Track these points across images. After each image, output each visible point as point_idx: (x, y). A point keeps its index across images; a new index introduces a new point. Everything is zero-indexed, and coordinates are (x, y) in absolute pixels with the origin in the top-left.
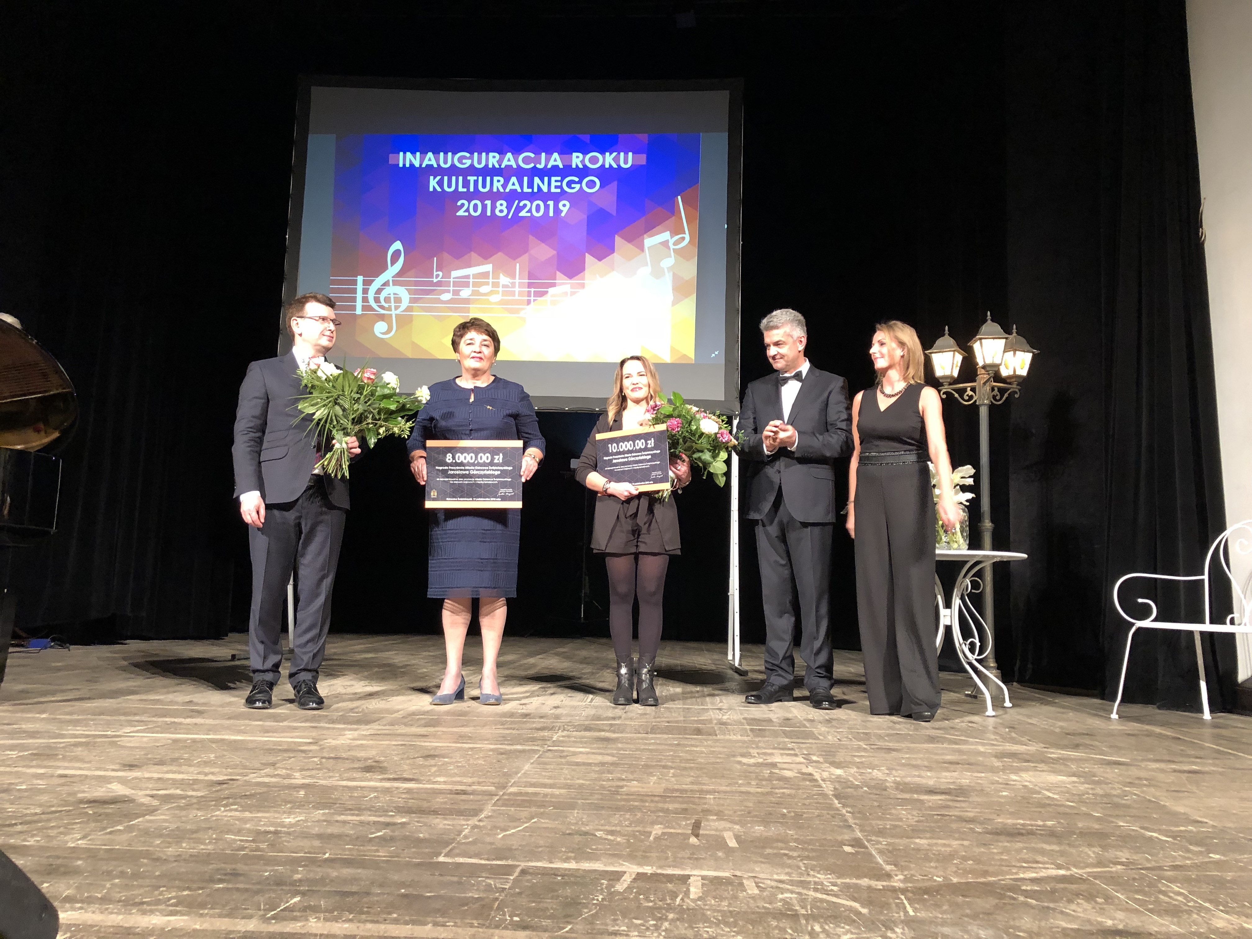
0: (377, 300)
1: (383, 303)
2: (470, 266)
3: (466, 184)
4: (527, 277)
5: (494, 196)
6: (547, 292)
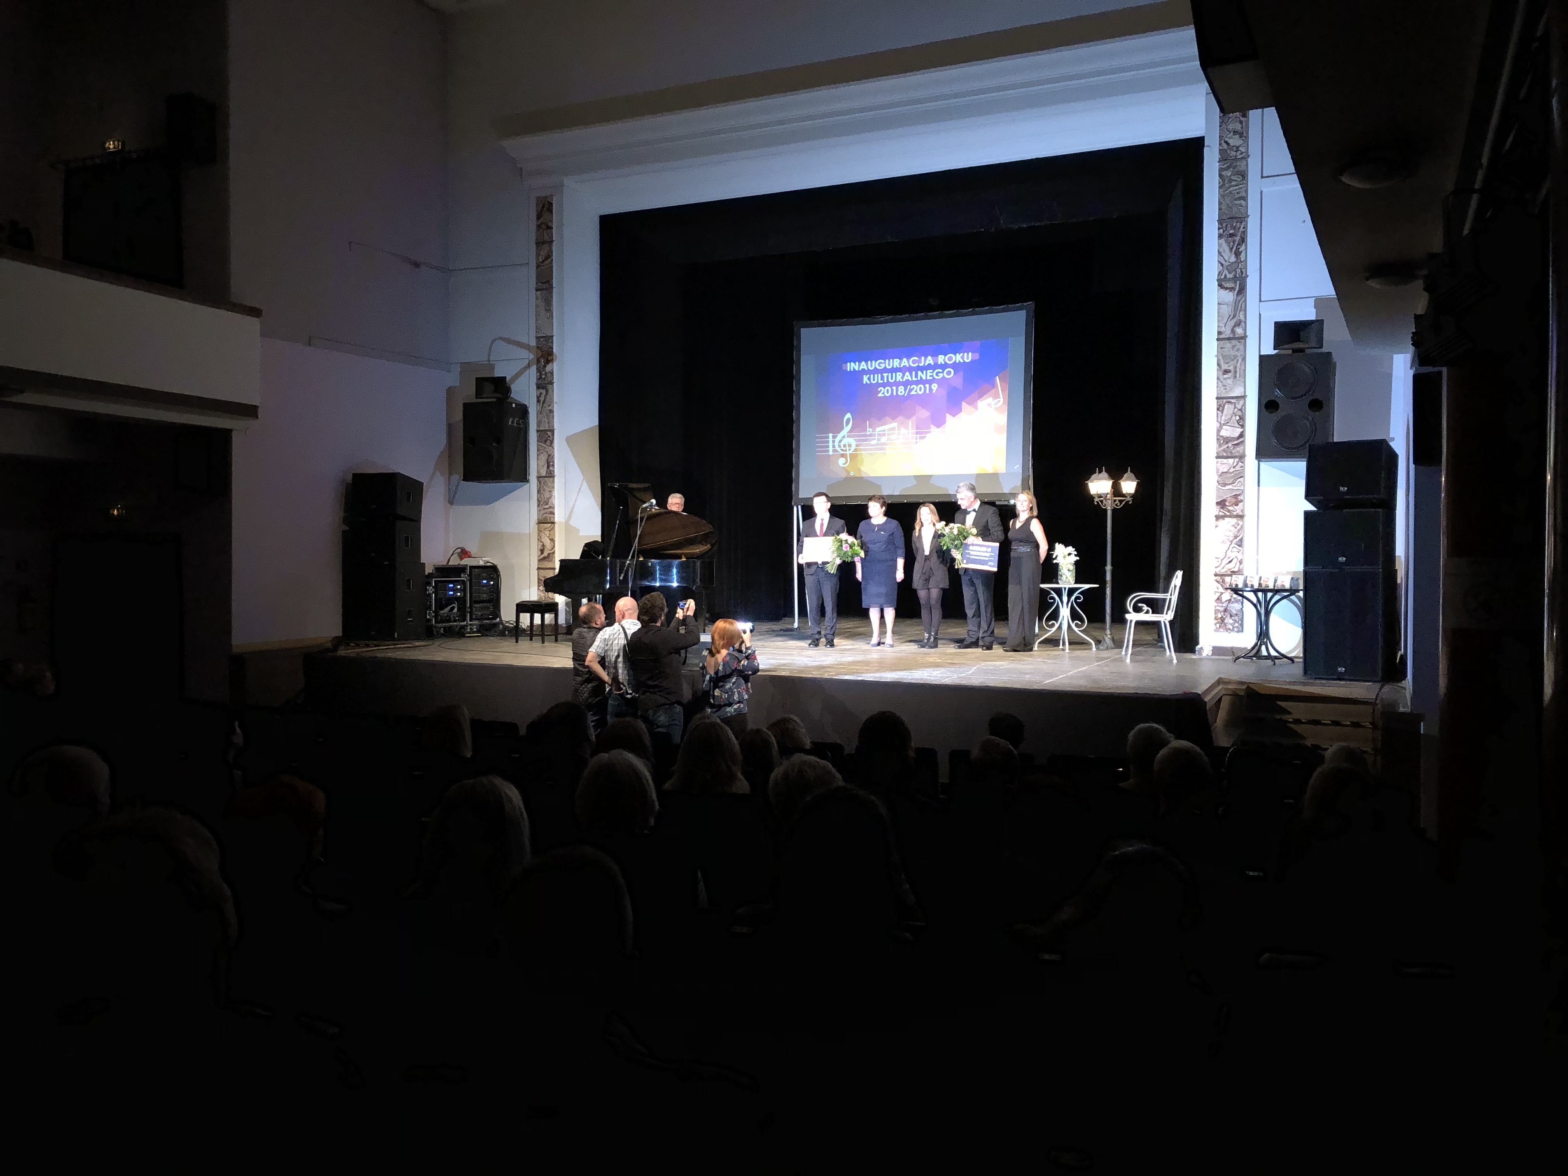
0: (839, 446)
1: (843, 448)
2: (885, 424)
3: (882, 378)
4: (915, 428)
5: (897, 384)
6: (926, 436)
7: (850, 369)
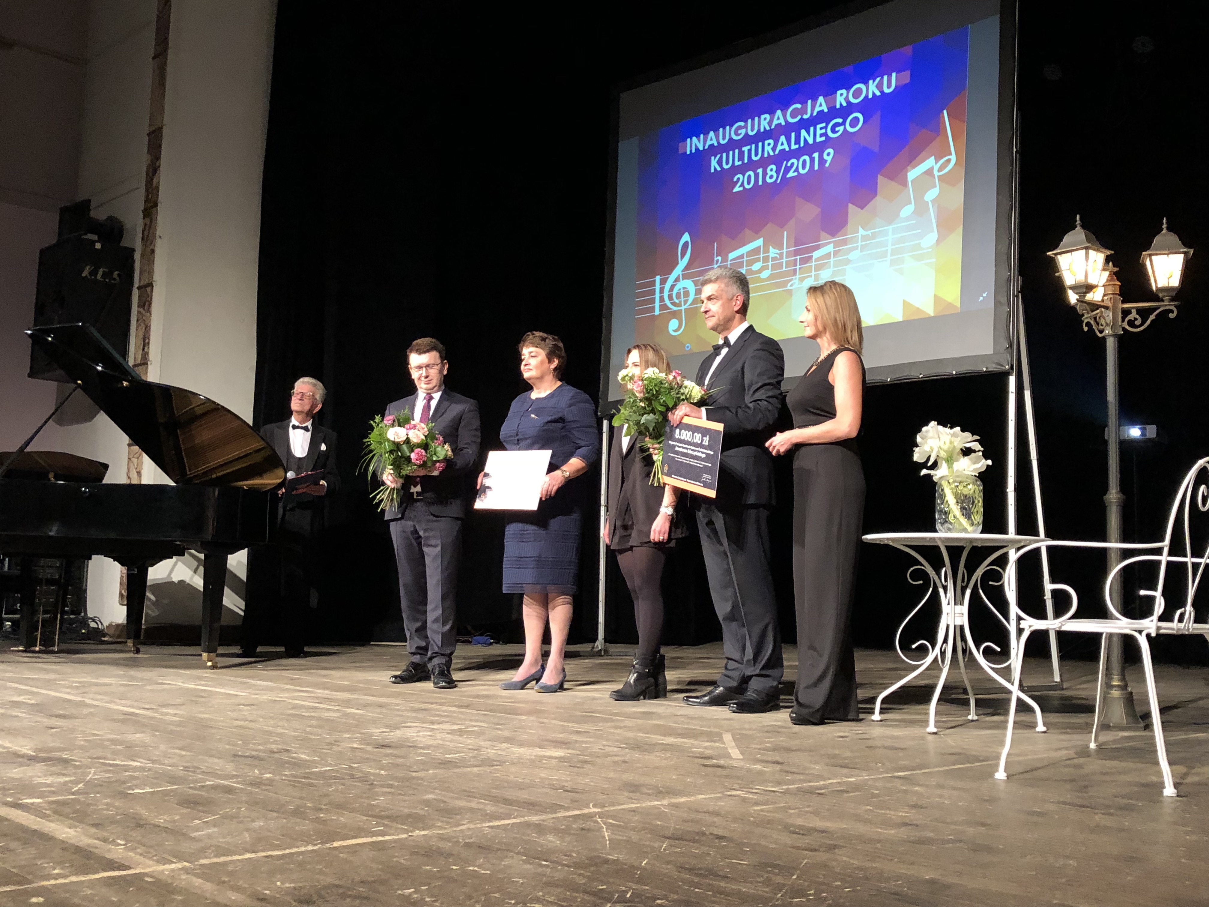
0: (670, 297)
1: (675, 300)
2: (744, 244)
3: (741, 156)
4: (793, 245)
5: (764, 163)
6: (812, 257)
7: (691, 151)
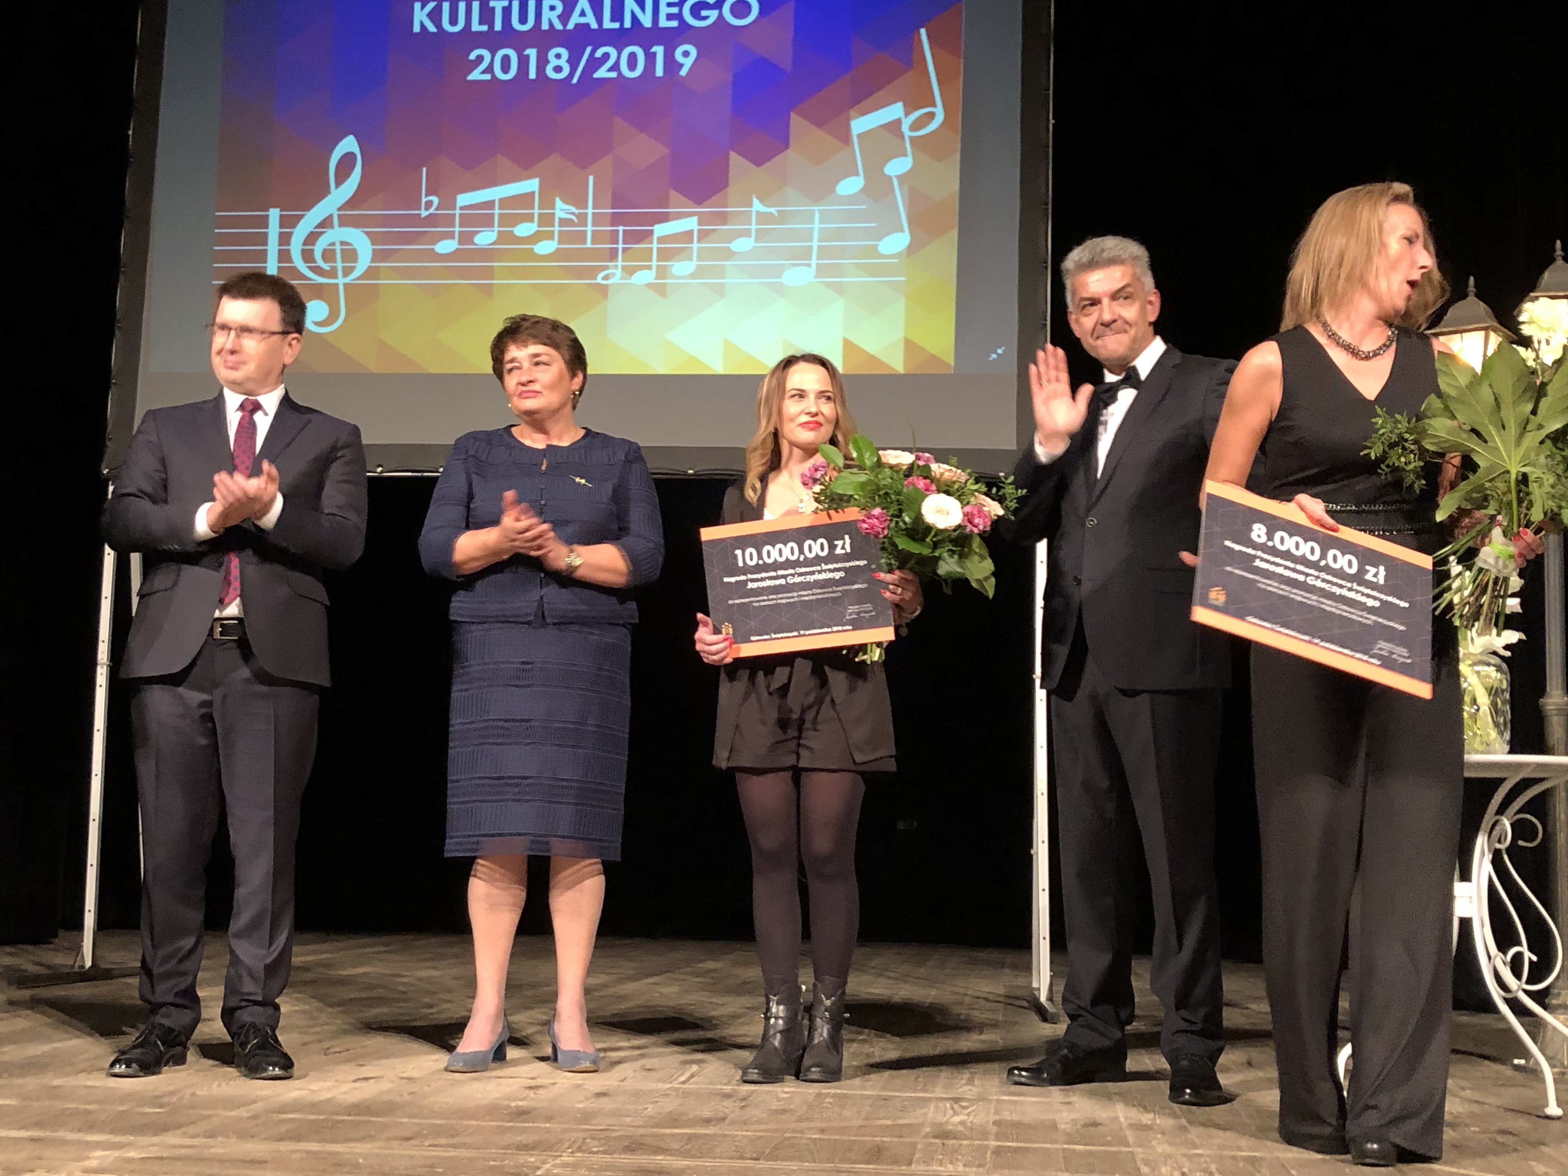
2: (494, 184)
3: (487, 15)
4: (610, 205)
5: (544, 40)
